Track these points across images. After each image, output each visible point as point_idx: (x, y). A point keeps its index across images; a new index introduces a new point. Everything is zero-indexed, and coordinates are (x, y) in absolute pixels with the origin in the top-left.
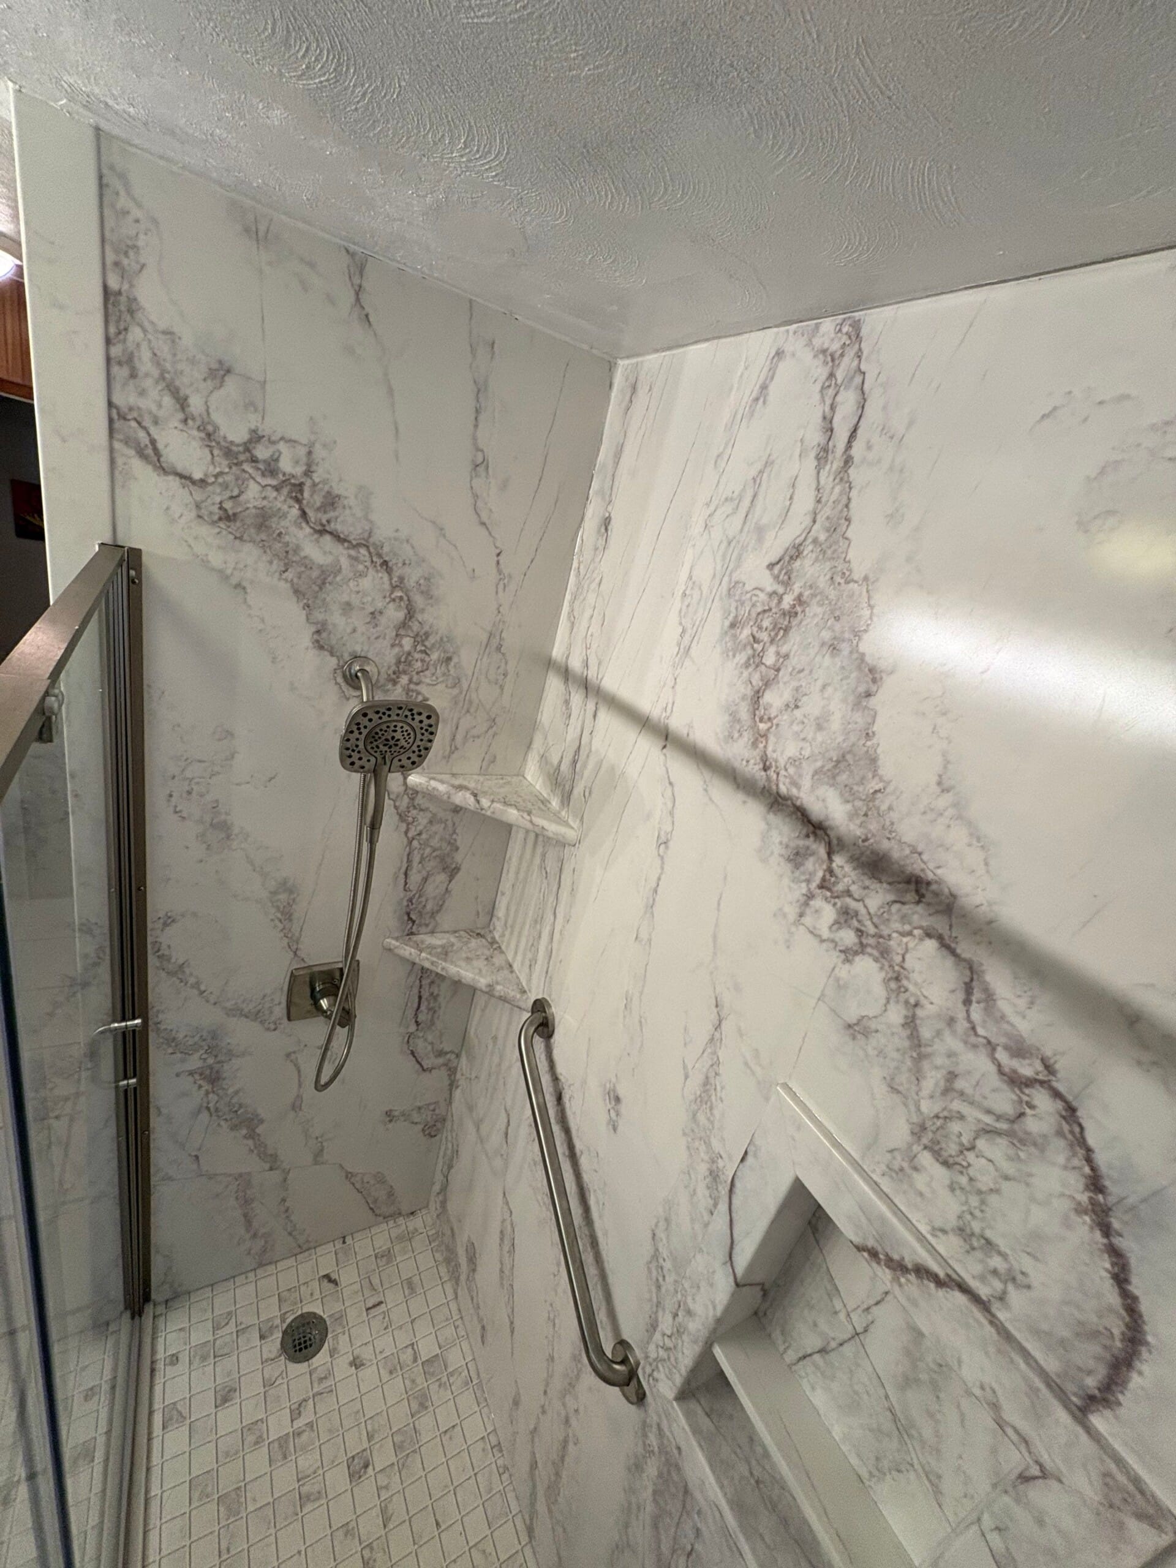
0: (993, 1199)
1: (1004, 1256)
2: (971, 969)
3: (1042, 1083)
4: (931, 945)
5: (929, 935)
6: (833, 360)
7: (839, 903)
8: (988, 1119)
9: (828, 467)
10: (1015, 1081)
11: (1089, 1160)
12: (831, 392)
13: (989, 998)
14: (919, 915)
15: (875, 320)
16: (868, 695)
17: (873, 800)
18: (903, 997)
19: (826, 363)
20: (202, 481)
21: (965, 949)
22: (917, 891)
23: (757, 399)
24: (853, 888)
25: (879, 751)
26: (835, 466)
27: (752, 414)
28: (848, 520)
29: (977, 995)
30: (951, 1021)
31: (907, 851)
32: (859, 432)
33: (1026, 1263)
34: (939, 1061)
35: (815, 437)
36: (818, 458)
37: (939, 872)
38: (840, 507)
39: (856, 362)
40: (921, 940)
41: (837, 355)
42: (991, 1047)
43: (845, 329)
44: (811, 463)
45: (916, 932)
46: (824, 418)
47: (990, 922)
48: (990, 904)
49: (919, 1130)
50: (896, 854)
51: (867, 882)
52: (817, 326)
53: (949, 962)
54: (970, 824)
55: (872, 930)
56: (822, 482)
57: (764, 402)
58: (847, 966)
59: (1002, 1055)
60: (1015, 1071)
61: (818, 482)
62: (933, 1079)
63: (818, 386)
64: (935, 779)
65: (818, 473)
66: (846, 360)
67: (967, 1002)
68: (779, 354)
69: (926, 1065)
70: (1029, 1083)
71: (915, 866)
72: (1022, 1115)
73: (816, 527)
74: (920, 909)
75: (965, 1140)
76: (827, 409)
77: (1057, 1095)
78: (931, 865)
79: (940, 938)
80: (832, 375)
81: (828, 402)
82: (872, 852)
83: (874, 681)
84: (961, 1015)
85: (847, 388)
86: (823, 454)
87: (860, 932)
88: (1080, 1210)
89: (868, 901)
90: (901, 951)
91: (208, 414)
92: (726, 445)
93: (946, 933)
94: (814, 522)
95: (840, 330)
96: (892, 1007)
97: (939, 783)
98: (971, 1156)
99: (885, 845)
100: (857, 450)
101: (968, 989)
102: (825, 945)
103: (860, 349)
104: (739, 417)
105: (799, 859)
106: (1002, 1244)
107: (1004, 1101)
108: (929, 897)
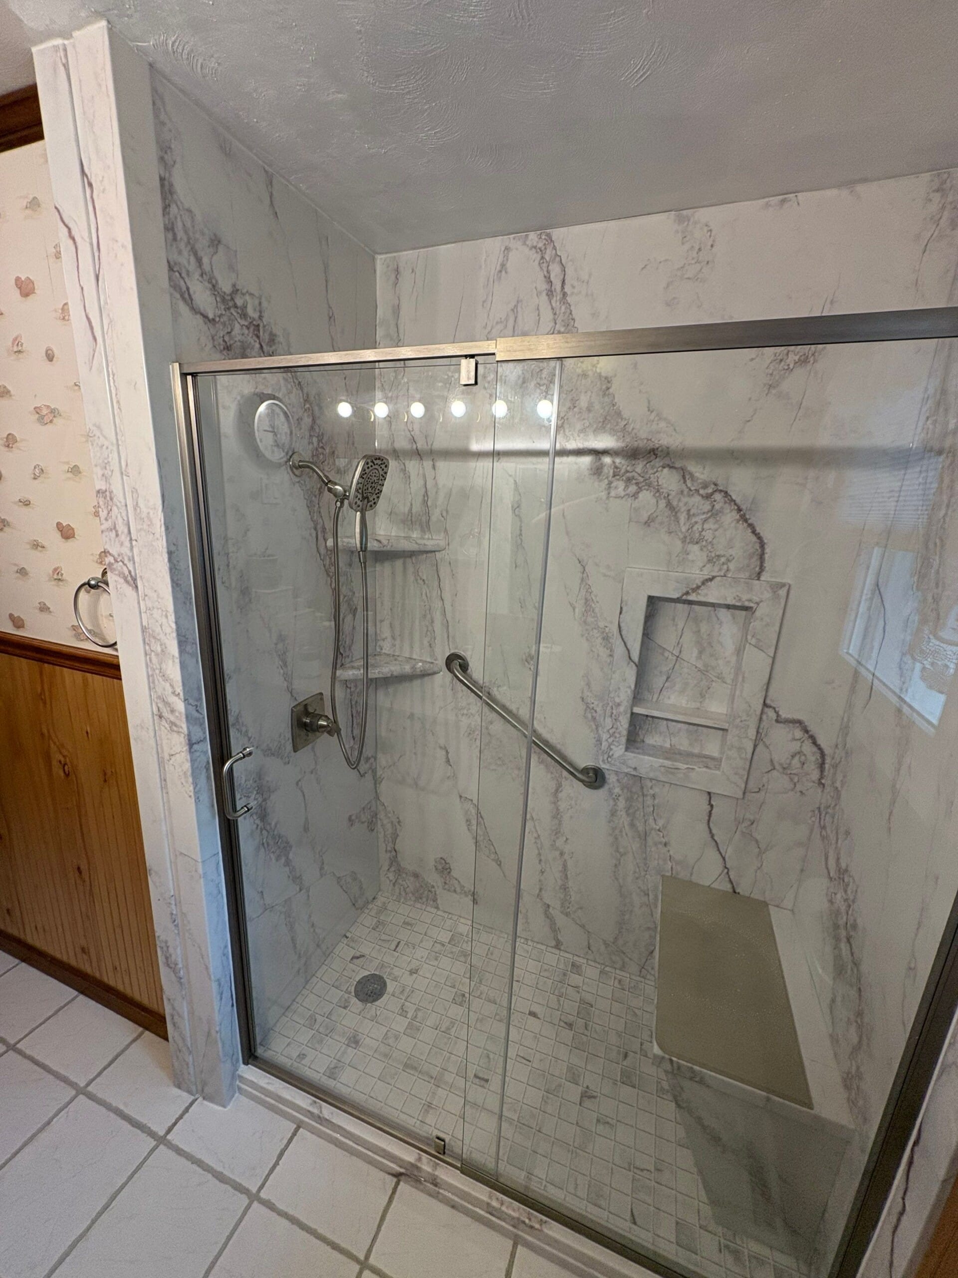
0: (715, 541)
1: (724, 556)
2: (683, 469)
3: (716, 491)
4: (666, 470)
5: (664, 467)
6: (541, 251)
7: (624, 478)
8: (704, 516)
9: (555, 298)
10: (708, 497)
11: (735, 504)
12: (545, 265)
13: (692, 475)
14: (658, 463)
15: (557, 233)
16: (608, 388)
17: (625, 429)
18: (662, 497)
19: (537, 252)
20: (214, 320)
21: (678, 464)
22: (654, 454)
23: (500, 271)
24: (628, 468)
25: (621, 408)
26: (558, 298)
27: (500, 278)
28: (573, 319)
29: (687, 477)
30: (682, 492)
31: (645, 441)
32: (566, 281)
33: (731, 552)
34: (683, 510)
35: (543, 286)
36: (547, 295)
37: (660, 442)
38: (567, 314)
39: (554, 252)
40: (662, 471)
41: (543, 249)
42: (697, 491)
43: (543, 237)
44: (544, 297)
45: (659, 469)
46: (545, 277)
47: (683, 449)
48: (681, 443)
49: (684, 540)
50: (641, 444)
51: (633, 462)
52: (527, 236)
53: (674, 471)
54: (665, 419)
55: (641, 479)
56: (554, 305)
57: (506, 272)
58: (637, 500)
59: (701, 492)
60: (707, 494)
61: (552, 305)
62: (683, 517)
63: (537, 262)
64: (647, 409)
65: (550, 302)
66: (548, 251)
67: (685, 482)
68: (507, 249)
69: (679, 514)
70: (712, 494)
71: (651, 445)
72: (714, 506)
73: (557, 326)
74: (658, 459)
75: (700, 530)
76: (546, 273)
77: (721, 491)
78: (656, 442)
79: (668, 466)
80: (542, 258)
81: (545, 269)
82: (632, 449)
83: (609, 382)
84: (684, 487)
85: (553, 262)
86: (550, 293)
87: (637, 484)
88: (738, 521)
89: (637, 470)
90: (656, 480)
91: (212, 271)
92: (487, 295)
93: (669, 463)
94: (556, 323)
95: (541, 238)
96: (660, 502)
97: (649, 410)
98: (703, 533)
99: (636, 444)
100: (567, 289)
101: (684, 477)
102: (624, 499)
103: (554, 246)
104: (491, 280)
105: (599, 471)
106: (722, 553)
107: (707, 507)
108: (659, 454)
